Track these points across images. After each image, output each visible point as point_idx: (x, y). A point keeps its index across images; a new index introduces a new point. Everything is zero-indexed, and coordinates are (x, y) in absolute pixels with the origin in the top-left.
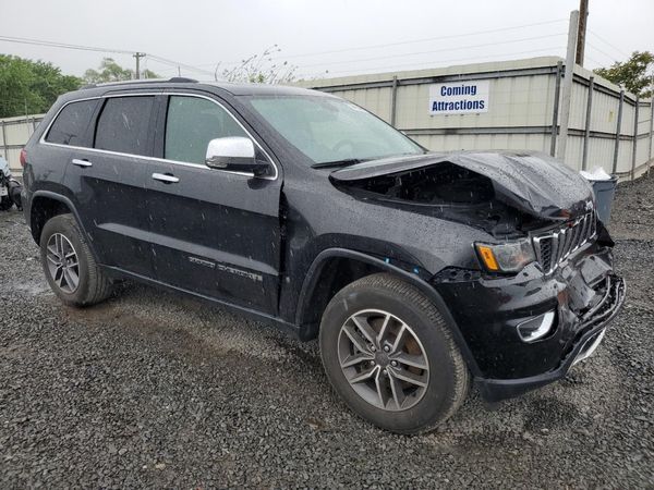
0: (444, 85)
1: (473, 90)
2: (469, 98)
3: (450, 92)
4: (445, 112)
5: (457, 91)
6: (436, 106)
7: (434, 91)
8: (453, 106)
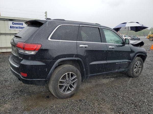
0: (13, 22)
1: (22, 24)
2: (21, 26)
3: (15, 24)
4: (14, 29)
5: (17, 24)
6: (11, 27)
7: (10, 23)
8: (16, 28)
